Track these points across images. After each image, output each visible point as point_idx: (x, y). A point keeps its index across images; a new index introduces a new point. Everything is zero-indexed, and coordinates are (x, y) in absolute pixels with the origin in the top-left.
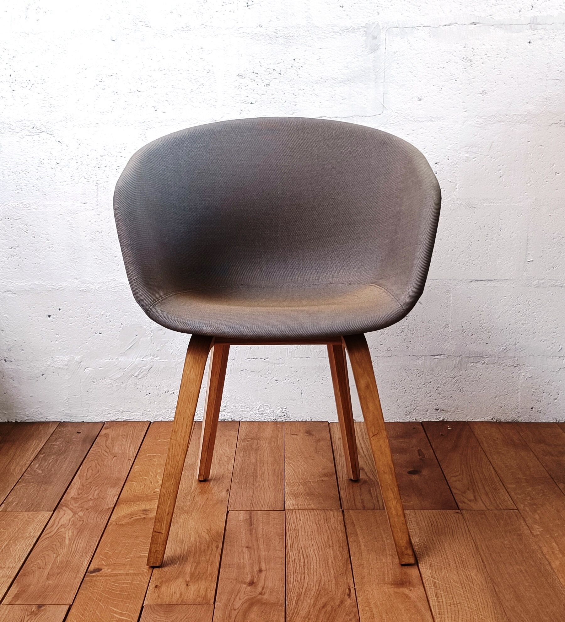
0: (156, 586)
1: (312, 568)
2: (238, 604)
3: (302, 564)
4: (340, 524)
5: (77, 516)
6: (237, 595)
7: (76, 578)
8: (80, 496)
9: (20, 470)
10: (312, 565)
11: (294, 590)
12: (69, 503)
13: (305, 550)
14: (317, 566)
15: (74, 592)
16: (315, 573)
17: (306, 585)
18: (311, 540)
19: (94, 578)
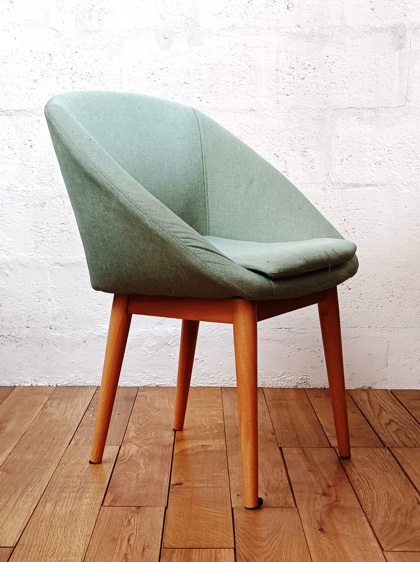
0: (238, 495)
1: (376, 485)
2: (319, 508)
3: (366, 483)
4: (390, 457)
5: (142, 449)
6: (315, 502)
7: (161, 489)
8: (139, 436)
9: (77, 418)
10: (375, 483)
11: (366, 499)
12: (131, 440)
13: (364, 473)
14: (380, 484)
15: (164, 498)
16: (381, 489)
17: (375, 496)
18: (367, 467)
19: (179, 489)
